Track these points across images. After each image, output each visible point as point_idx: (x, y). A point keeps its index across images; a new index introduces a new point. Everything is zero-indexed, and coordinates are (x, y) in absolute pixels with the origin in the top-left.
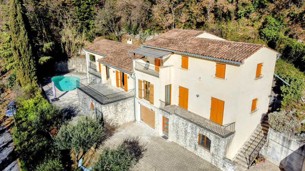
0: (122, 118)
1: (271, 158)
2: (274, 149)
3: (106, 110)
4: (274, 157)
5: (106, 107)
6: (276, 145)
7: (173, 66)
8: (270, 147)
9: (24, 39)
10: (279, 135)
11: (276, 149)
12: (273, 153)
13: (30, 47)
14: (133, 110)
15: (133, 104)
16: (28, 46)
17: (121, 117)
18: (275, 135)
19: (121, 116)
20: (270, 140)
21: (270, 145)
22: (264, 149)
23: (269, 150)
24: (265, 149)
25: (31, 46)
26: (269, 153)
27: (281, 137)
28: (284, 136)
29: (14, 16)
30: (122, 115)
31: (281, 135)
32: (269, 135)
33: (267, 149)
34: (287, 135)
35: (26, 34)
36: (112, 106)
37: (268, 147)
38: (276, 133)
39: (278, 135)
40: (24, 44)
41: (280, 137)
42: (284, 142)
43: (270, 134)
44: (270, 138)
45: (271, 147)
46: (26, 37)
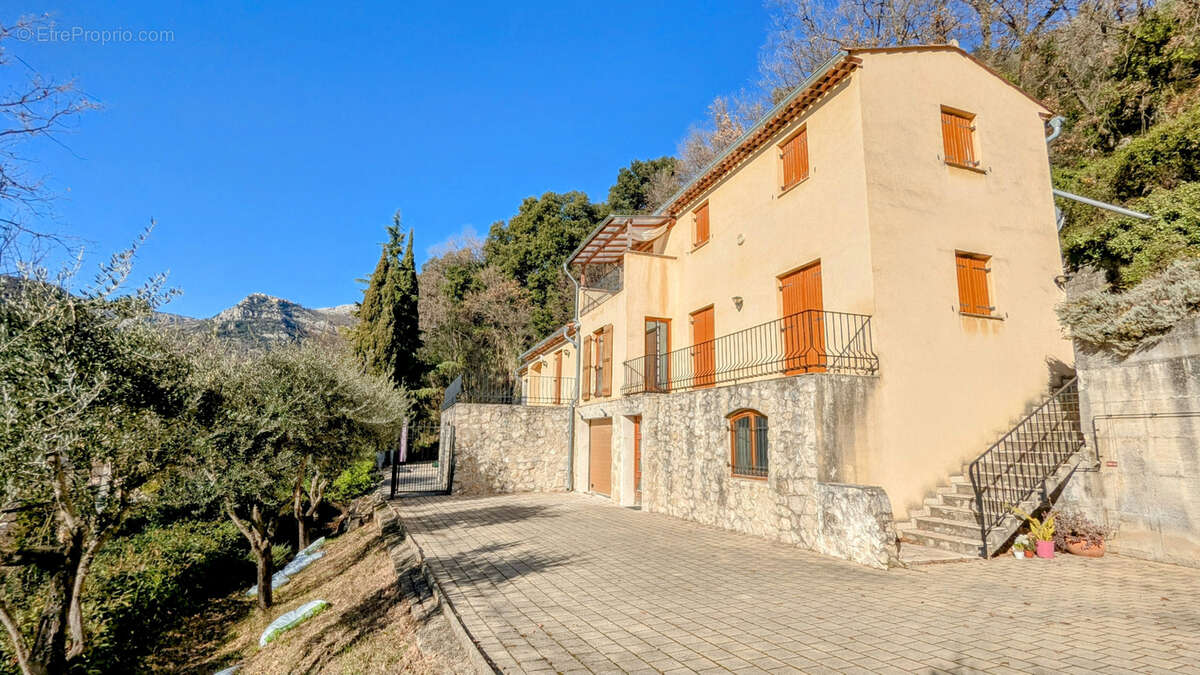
0: (524, 468)
1: (1142, 528)
2: (1141, 464)
3: (468, 420)
4: (1158, 514)
5: (470, 410)
6: (1142, 432)
7: (676, 258)
8: (1113, 464)
9: (385, 333)
10: (1142, 364)
11: (1149, 457)
12: (1145, 488)
13: (394, 356)
14: (566, 450)
15: (566, 427)
16: (389, 351)
17: (518, 463)
18: (1119, 380)
19: (521, 459)
20: (1101, 425)
21: (1112, 450)
22: (1084, 494)
23: (1116, 484)
24: (1087, 489)
25: (397, 353)
26: (1119, 503)
27: (1159, 372)
28: (1171, 355)
29: (376, 284)
30: (525, 457)
31: (1151, 361)
32: (1087, 398)
33: (1101, 482)
34: (1185, 337)
35: (391, 322)
36: (492, 414)
37: (1104, 469)
38: (1119, 370)
39: (1134, 373)
40: (381, 344)
41: (1148, 373)
42: (1184, 387)
43: (1091, 391)
44: (1098, 409)
45: (1121, 460)
46: (391, 329)
